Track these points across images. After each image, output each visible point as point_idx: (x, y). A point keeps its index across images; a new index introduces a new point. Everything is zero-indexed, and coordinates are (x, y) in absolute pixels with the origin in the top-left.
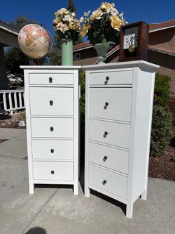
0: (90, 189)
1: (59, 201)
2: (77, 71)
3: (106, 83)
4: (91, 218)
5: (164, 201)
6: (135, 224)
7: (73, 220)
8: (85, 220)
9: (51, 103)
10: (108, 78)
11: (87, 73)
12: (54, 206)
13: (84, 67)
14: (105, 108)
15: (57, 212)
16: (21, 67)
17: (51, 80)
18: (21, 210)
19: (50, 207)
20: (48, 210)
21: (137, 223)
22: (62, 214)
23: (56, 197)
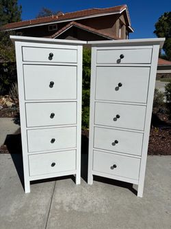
0: (94, 176)
1: (64, 195)
2: (82, 47)
3: (119, 61)
4: (107, 206)
5: (158, 174)
6: (149, 202)
7: (91, 212)
8: (103, 209)
9: (52, 84)
10: (122, 57)
11: (94, 50)
12: (62, 201)
13: (90, 42)
14: (117, 89)
15: (69, 207)
16: (11, 37)
17: (51, 56)
18: (25, 214)
19: (58, 204)
20: (58, 207)
21: (150, 201)
22: (76, 208)
23: (58, 191)
